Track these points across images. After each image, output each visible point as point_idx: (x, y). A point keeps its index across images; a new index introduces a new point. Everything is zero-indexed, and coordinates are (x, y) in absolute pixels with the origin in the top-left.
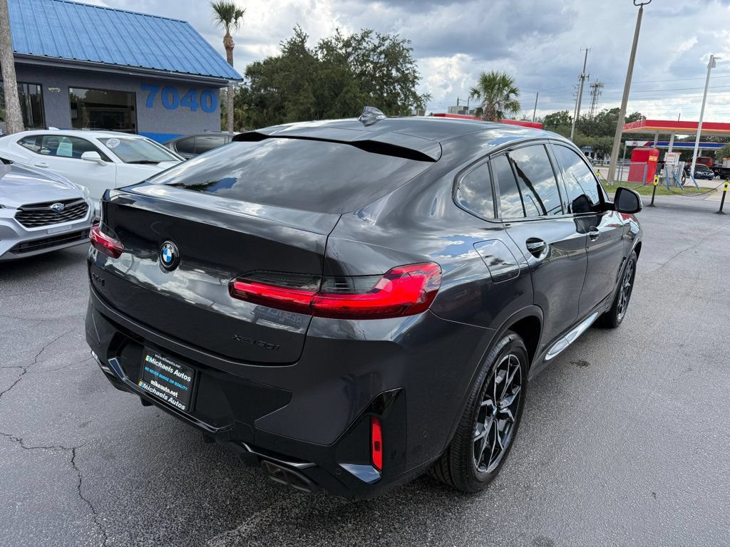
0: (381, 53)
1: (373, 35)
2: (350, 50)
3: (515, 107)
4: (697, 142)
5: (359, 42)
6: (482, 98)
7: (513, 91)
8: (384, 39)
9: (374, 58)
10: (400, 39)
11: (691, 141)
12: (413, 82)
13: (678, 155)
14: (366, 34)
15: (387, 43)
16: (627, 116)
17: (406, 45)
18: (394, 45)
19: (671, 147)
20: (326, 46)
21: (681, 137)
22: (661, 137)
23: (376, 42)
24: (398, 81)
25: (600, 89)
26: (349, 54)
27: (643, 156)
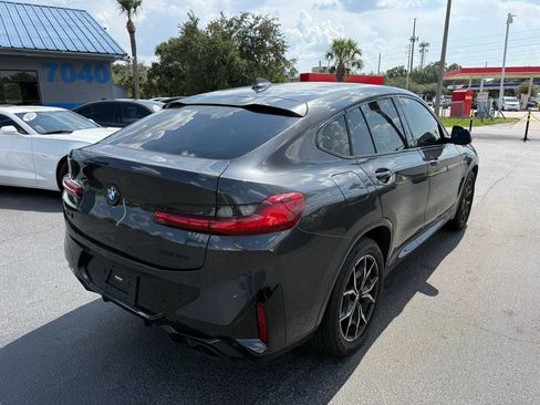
0: (256, 29)
1: (250, 16)
2: (232, 28)
3: (359, 65)
4: (502, 84)
5: (240, 22)
6: (334, 60)
7: (358, 52)
8: (257, 19)
9: (251, 34)
10: (270, 17)
11: (497, 83)
12: (283, 50)
13: (487, 94)
14: (244, 16)
15: (260, 21)
16: (448, 66)
17: (275, 22)
18: (267, 22)
19: (481, 88)
20: (214, 26)
21: (488, 80)
22: (474, 81)
23: (252, 21)
24: (271, 50)
25: (426, 48)
26: (232, 33)
27: (461, 96)
